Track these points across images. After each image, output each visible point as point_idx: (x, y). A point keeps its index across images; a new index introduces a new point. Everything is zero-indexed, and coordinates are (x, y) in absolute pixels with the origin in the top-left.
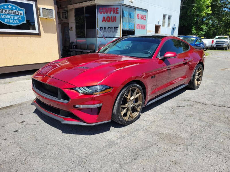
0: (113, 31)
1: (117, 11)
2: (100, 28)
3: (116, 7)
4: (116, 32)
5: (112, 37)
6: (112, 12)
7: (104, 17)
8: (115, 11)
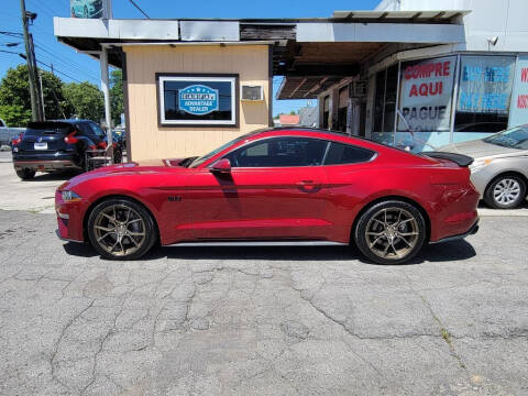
0: (433, 115)
1: (445, 69)
2: (404, 109)
3: (443, 60)
4: (441, 118)
5: (429, 129)
6: (433, 74)
7: (414, 87)
8: (442, 68)
